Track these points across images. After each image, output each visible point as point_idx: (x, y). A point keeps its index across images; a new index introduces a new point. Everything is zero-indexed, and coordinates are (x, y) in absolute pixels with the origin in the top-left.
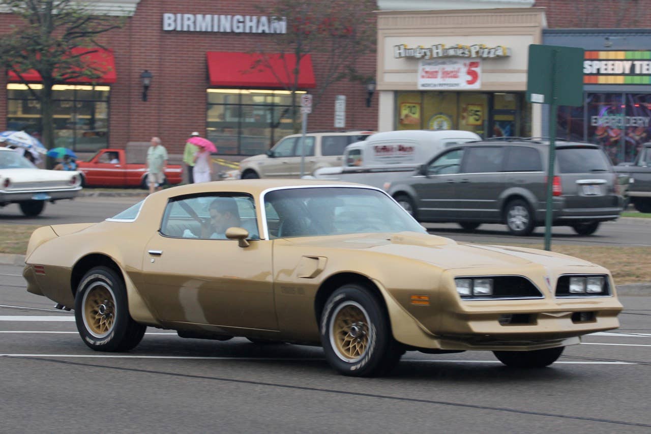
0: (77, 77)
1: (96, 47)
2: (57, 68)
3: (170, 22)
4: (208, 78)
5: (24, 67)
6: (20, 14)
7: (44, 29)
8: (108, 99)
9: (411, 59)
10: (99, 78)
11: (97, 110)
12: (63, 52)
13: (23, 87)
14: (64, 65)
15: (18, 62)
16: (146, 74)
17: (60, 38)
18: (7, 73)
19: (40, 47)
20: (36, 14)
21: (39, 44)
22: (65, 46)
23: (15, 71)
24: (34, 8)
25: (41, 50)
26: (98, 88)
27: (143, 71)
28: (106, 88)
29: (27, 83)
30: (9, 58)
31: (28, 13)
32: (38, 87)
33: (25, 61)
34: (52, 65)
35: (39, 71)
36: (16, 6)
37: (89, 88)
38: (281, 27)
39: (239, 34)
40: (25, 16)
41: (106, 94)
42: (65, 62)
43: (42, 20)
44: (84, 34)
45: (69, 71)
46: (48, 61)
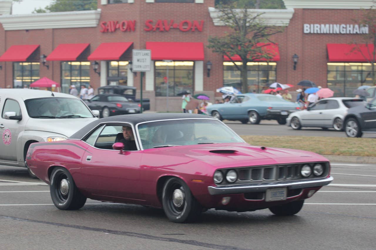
0: (260, 58)
1: (270, 43)
2: (249, 53)
3: (307, 29)
4: (327, 57)
5: (232, 54)
6: (229, 26)
7: (242, 33)
8: (276, 69)
10: (271, 58)
11: (270, 75)
12: (253, 45)
13: (231, 64)
14: (253, 52)
15: (229, 51)
16: (295, 56)
17: (250, 38)
18: (223, 57)
19: (240, 43)
20: (238, 26)
21: (239, 41)
22: (253, 42)
23: (228, 56)
24: (237, 23)
25: (241, 44)
26: (271, 64)
27: (294, 55)
28: (274, 64)
29: (233, 62)
30: (224, 49)
31: (234, 26)
32: (239, 64)
33: (233, 51)
34: (246, 52)
35: (240, 55)
36: (228, 22)
37: (265, 64)
38: (366, 30)
39: (344, 34)
40: (232, 27)
41: (275, 67)
42: (254, 51)
43: (241, 29)
44: (263, 36)
45: (255, 55)
46: (244, 50)
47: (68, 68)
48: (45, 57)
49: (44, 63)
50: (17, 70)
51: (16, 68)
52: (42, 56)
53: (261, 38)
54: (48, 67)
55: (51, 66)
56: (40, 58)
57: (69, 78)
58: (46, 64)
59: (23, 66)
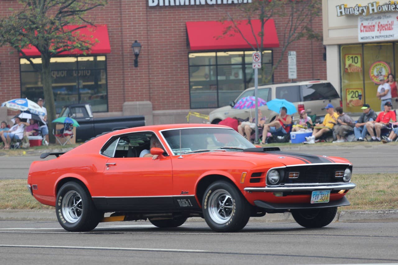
1: (86, 24)
2: (52, 43)
4: (188, 44)
5: (24, 44)
7: (38, 10)
9: (350, 16)
12: (57, 29)
14: (57, 40)
15: (18, 40)
16: (136, 44)
17: (52, 17)
19: (34, 26)
21: (34, 23)
22: (57, 23)
25: (37, 28)
27: (133, 42)
32: (38, 61)
34: (47, 40)
35: (37, 47)
39: (213, 5)
42: (59, 38)
44: (73, 13)
45: (62, 45)
46: (43, 37)
53: (71, 17)
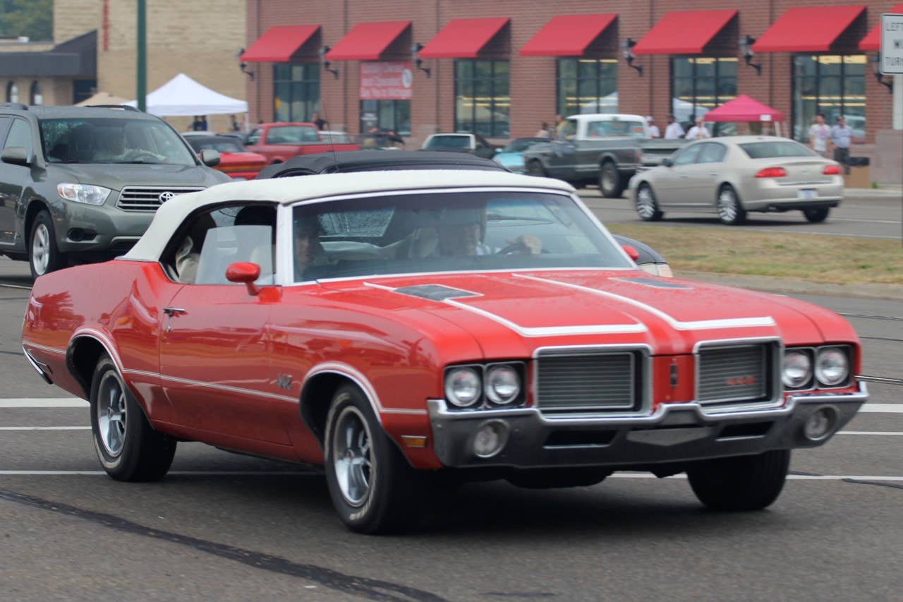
47: (811, 71)
48: (751, 41)
49: (748, 57)
50: (682, 78)
51: (678, 73)
52: (743, 41)
54: (758, 68)
55: (766, 66)
56: (737, 47)
57: (813, 98)
58: (752, 62)
59: (695, 66)
